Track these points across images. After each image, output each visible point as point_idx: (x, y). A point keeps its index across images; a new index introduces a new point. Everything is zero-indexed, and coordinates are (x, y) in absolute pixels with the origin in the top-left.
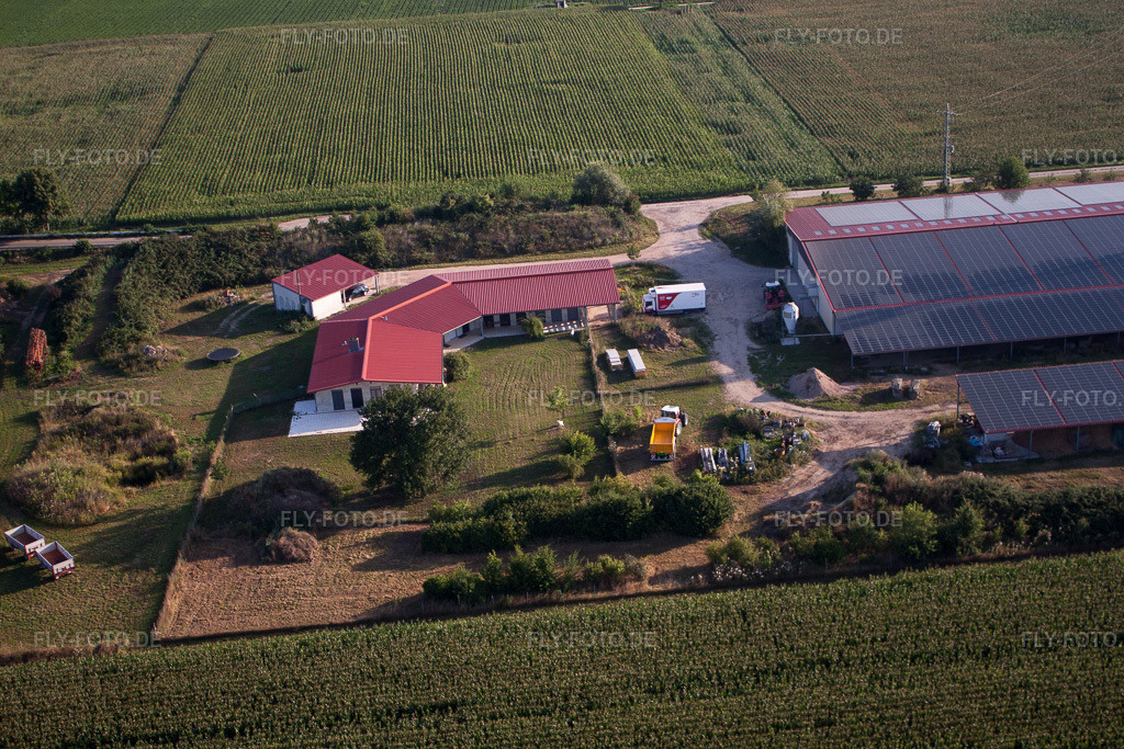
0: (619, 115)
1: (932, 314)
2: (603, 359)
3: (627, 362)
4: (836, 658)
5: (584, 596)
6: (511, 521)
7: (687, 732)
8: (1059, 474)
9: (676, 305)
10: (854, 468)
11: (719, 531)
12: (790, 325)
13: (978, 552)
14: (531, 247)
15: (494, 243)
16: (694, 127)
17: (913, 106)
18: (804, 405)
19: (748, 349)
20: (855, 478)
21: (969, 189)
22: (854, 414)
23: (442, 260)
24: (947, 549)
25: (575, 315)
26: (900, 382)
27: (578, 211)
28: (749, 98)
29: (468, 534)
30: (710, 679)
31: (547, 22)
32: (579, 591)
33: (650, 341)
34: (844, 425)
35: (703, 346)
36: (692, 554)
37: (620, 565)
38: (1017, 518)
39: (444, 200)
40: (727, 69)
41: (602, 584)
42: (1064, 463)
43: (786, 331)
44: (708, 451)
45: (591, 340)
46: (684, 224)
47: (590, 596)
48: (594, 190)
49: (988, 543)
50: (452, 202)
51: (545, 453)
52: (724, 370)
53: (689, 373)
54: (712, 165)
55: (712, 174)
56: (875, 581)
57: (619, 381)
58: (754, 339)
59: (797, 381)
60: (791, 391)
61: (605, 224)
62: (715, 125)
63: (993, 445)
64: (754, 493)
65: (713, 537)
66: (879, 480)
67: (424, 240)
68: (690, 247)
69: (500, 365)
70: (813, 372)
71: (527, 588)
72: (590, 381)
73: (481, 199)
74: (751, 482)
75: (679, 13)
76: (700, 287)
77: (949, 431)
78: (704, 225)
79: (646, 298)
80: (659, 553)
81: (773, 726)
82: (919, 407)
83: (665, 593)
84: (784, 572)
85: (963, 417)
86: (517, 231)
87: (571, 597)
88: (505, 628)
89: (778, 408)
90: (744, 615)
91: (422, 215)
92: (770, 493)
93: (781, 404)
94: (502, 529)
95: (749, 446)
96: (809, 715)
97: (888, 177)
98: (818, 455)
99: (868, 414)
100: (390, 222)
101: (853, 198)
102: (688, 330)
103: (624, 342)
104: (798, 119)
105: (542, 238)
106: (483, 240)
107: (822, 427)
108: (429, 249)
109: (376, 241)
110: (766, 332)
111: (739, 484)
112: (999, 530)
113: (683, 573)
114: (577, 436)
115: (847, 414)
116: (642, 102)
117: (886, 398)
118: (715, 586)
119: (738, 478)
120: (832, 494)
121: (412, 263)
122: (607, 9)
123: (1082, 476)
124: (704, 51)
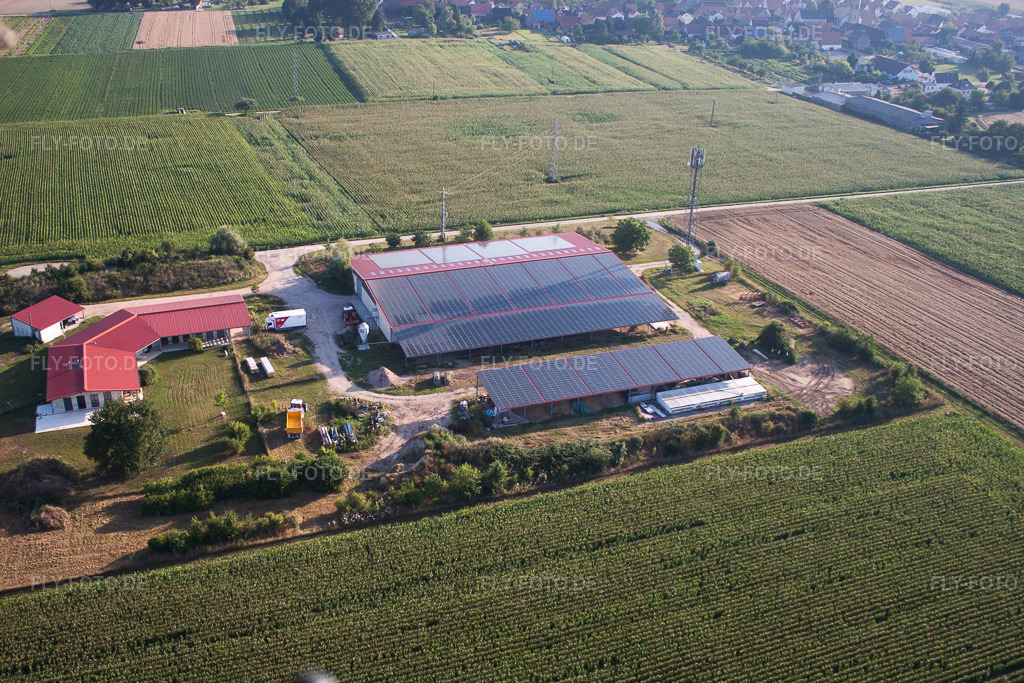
0: (230, 189)
1: (452, 328)
2: (245, 364)
3: (260, 365)
4: (431, 575)
5: (259, 542)
6: (203, 492)
7: (345, 639)
8: (543, 433)
9: (287, 324)
10: (422, 438)
11: (341, 487)
12: (363, 337)
13: (505, 491)
14: (186, 285)
15: (161, 282)
16: (280, 198)
17: (414, 183)
18: (380, 393)
19: (338, 353)
20: (423, 446)
21: (459, 241)
22: (412, 397)
23: (126, 295)
24: (487, 492)
25: (222, 334)
26: (438, 374)
27: (214, 260)
28: (312, 178)
29: (173, 502)
30: (353, 597)
31: (174, 124)
32: (255, 538)
33: (274, 351)
34: (407, 405)
35: (309, 353)
36: (325, 505)
37: (279, 518)
38: (525, 467)
39: (124, 254)
40: (295, 158)
41: (269, 532)
42: (545, 425)
43: (361, 341)
44: (324, 429)
45: (235, 352)
46: (283, 266)
47: (263, 541)
48: (224, 245)
49: (510, 485)
50: (130, 256)
51: (216, 436)
52: (325, 369)
53: (302, 373)
54: (296, 224)
55: (296, 231)
56: (447, 517)
57: (257, 381)
58: (340, 346)
59: (373, 376)
60: (370, 383)
61: (233, 267)
62: (293, 196)
63: (502, 415)
64: (358, 457)
65: (337, 492)
66: (438, 446)
67: (113, 282)
68: (289, 282)
69: (176, 371)
70: (383, 370)
71: (219, 539)
72: (238, 380)
73: (150, 253)
74: (355, 450)
75: (258, 118)
76: (302, 312)
77: (473, 406)
78: (296, 266)
79: (268, 320)
80: (303, 506)
81: (400, 628)
82: (452, 391)
83: (312, 536)
84: (387, 514)
85: (481, 397)
86: (175, 275)
87: (251, 543)
88: (210, 572)
89: (363, 395)
90: (367, 548)
91: (109, 264)
92: (369, 457)
93: (365, 392)
94: (197, 497)
95: (351, 424)
96: (421, 618)
97: (407, 231)
98: (395, 428)
99: (421, 396)
100: (88, 270)
101: (387, 246)
102: (297, 341)
103: (258, 353)
104: (344, 191)
105: (192, 279)
106: (153, 281)
107: (394, 408)
108: (117, 289)
109: (80, 284)
110: (347, 341)
111: (348, 452)
112: (516, 476)
113: (322, 520)
114: (238, 425)
115: (408, 397)
116: (244, 181)
117: (430, 386)
118: (344, 528)
119: (347, 448)
120: (409, 455)
121: (105, 298)
122: (212, 115)
123: (557, 434)
124: (278, 144)
